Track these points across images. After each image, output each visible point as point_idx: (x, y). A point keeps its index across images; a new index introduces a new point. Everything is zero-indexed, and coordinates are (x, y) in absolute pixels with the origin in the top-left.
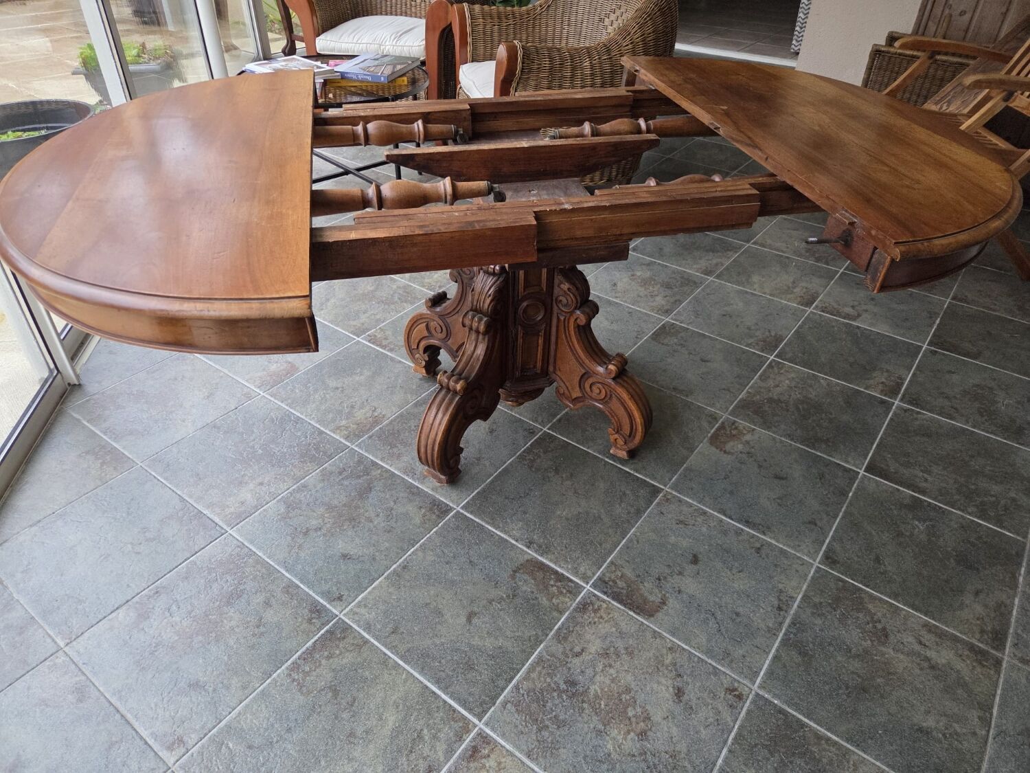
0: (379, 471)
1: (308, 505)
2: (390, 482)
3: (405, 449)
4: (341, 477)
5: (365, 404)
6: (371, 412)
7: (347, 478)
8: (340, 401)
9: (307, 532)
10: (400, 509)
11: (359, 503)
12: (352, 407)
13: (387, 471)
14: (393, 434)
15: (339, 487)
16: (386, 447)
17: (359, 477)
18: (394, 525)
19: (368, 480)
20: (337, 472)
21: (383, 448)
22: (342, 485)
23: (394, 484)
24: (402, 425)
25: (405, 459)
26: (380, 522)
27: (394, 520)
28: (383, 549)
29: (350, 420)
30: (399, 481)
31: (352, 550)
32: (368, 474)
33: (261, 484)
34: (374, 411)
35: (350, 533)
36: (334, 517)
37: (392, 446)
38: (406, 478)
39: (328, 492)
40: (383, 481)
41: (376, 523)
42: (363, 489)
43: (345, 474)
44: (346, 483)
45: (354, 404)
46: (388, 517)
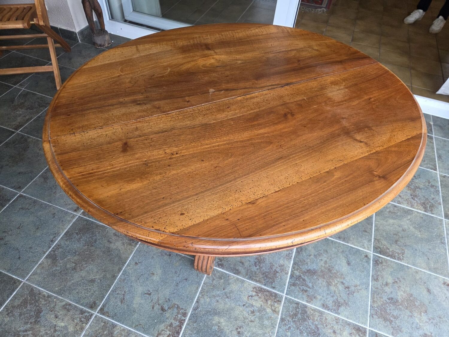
0: (295, 272)
1: (333, 297)
2: (300, 263)
3: (275, 265)
4: (308, 289)
5: (247, 305)
6: (253, 298)
7: (307, 286)
8: (250, 324)
9: (347, 287)
11: (319, 272)
13: (293, 267)
14: (266, 276)
16: (277, 276)
17: (304, 280)
18: (322, 251)
19: (303, 275)
20: (306, 293)
21: (279, 277)
22: (313, 286)
23: (300, 260)
24: (257, 274)
25: (281, 262)
26: (324, 257)
27: (320, 252)
28: (337, 250)
29: (265, 307)
31: (344, 262)
32: (300, 276)
34: (252, 296)
35: (337, 268)
36: (333, 279)
37: (276, 272)
38: (293, 257)
39: (320, 291)
40: (301, 267)
42: (310, 274)
43: (305, 288)
44: (310, 285)
45: (250, 312)
46: (320, 254)
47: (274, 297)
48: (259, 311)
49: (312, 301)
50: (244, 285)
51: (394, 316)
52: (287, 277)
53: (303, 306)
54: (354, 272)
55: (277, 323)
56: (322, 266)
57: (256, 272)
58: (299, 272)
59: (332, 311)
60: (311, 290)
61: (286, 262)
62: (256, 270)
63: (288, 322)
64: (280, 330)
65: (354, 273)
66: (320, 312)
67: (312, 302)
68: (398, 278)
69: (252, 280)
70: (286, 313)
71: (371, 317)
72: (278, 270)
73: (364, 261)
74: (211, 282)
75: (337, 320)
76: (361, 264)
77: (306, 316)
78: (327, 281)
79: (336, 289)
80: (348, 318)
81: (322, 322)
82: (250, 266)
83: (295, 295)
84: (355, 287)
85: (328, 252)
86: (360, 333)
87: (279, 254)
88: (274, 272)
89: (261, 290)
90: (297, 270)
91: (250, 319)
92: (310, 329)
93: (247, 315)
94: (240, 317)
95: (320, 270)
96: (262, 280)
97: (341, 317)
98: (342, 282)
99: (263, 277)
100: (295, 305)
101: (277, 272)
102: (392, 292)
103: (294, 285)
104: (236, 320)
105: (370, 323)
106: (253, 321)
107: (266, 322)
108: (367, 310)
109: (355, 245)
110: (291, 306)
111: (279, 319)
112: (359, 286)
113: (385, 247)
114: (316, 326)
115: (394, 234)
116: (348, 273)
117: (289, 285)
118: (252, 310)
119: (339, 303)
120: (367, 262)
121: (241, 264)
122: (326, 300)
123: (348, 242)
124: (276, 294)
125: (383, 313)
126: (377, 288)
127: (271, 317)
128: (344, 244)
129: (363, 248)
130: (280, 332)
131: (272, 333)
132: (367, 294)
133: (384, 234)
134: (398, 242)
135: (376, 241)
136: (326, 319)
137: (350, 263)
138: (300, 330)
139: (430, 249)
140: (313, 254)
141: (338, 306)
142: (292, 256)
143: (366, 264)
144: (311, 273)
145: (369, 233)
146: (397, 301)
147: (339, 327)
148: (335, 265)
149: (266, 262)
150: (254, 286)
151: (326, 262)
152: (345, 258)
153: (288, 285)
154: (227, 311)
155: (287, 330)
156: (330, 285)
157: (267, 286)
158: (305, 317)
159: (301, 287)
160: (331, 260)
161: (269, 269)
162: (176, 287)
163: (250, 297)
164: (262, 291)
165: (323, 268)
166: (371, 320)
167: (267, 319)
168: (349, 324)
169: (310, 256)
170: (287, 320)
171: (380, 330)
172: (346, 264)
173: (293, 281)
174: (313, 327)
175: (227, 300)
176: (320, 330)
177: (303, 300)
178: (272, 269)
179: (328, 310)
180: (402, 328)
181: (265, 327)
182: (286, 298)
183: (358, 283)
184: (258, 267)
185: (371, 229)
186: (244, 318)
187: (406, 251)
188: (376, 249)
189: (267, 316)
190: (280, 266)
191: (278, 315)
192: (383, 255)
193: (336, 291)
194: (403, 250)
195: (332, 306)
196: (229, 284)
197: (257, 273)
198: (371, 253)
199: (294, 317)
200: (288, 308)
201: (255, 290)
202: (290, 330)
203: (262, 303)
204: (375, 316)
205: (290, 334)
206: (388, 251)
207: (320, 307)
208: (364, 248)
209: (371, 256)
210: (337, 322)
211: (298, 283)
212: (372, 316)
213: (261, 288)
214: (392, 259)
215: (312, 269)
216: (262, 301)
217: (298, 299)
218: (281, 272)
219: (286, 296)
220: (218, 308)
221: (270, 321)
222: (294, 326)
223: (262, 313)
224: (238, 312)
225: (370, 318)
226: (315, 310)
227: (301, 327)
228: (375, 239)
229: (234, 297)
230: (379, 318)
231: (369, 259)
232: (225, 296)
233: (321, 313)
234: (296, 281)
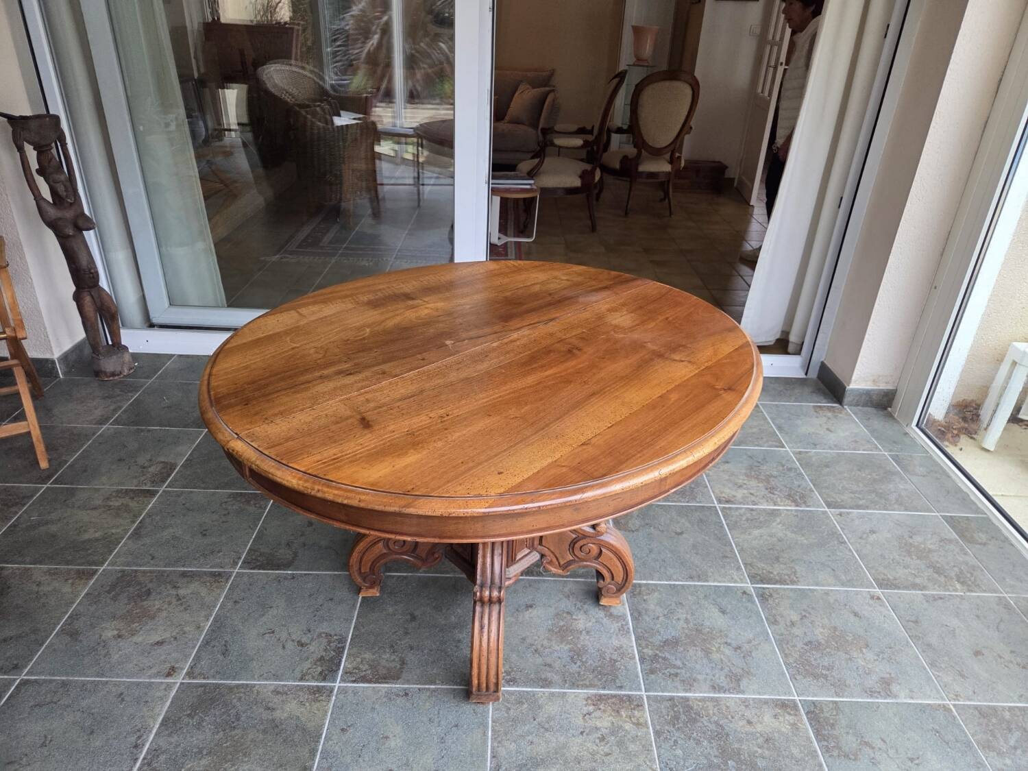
0: (645, 651)
1: (722, 669)
2: (646, 635)
3: (607, 650)
4: (679, 671)
5: (587, 731)
6: (593, 716)
7: (675, 666)
8: (606, 759)
9: (737, 648)
10: (659, 611)
11: (683, 638)
12: (602, 739)
13: (638, 645)
14: (600, 673)
15: (687, 663)
16: (619, 667)
17: (664, 659)
18: (674, 604)
19: (660, 651)
20: (678, 678)
21: (622, 667)
22: (683, 664)
23: (645, 631)
24: (584, 675)
25: (616, 643)
26: (682, 614)
27: (670, 607)
28: (695, 598)
29: (620, 723)
30: (640, 630)
31: (716, 613)
32: (656, 655)
33: (749, 722)
34: (589, 714)
35: (708, 624)
36: (710, 643)
37: (613, 661)
38: (631, 628)
39: (698, 667)
40: (650, 640)
41: (684, 616)
42: (670, 647)
43: (672, 671)
44: (679, 663)
45: (597, 741)
46: (672, 612)
47: (628, 703)
48: (613, 733)
49: (693, 686)
50: (567, 701)
51: (825, 667)
52: (635, 663)
53: (681, 700)
54: (736, 622)
55: (652, 742)
56: (683, 628)
57: (579, 673)
58: (652, 649)
59: (731, 691)
60: (683, 671)
61: (624, 641)
62: (578, 669)
63: (668, 734)
64: (662, 751)
65: (738, 623)
66: (712, 699)
67: (693, 688)
68: (804, 610)
69: (578, 687)
70: (660, 721)
71: (793, 680)
72: (615, 657)
73: (744, 600)
74: (506, 715)
75: (744, 701)
76: (742, 606)
77: (695, 714)
78: (702, 649)
79: (722, 657)
80: (759, 694)
81: (723, 713)
82: (564, 666)
83: (660, 687)
84: (748, 643)
85: (684, 603)
86: (789, 710)
87: (605, 632)
88: (610, 661)
89: (601, 698)
90: (647, 646)
91: (602, 753)
92: (709, 732)
93: (595, 748)
94: (583, 756)
95: (684, 635)
96: (596, 682)
97: (749, 696)
98: (726, 643)
99: (595, 677)
100: (668, 704)
101: (616, 661)
102: (805, 633)
103: (652, 672)
104: (579, 763)
105: (795, 690)
106: (610, 754)
107: (632, 747)
108: (783, 671)
109: (720, 582)
110: (663, 706)
111: (652, 734)
112: (754, 639)
113: (764, 571)
114: (716, 723)
115: (769, 549)
116: (729, 627)
117: (645, 675)
118: (601, 736)
119: (736, 675)
120: (749, 601)
121: (548, 669)
122: (714, 679)
123: (707, 581)
124: (629, 696)
125: (807, 667)
126: (782, 635)
127: (637, 736)
128: (702, 586)
129: (734, 582)
130: (663, 754)
131: (650, 761)
132: (771, 648)
133: (755, 553)
134: (781, 559)
135: (749, 566)
136: (728, 707)
137: (725, 611)
138: (694, 739)
139: (829, 556)
140: (661, 615)
141: (736, 681)
142: (629, 629)
143: (749, 605)
144: (672, 643)
145: (731, 557)
146: (820, 644)
147: (753, 711)
148: (703, 621)
149: (589, 651)
150: (586, 696)
151: (687, 621)
152: (713, 605)
153: (643, 676)
154: (556, 753)
155: (674, 747)
156: (711, 653)
157: (609, 689)
158: (694, 716)
159: (666, 671)
160: (693, 614)
161: (599, 661)
162: (443, 745)
163: (587, 716)
164: (603, 700)
165: (686, 631)
166: (796, 685)
167: (632, 742)
168: (766, 702)
169: (658, 618)
170: (666, 732)
171: (815, 695)
172: (720, 614)
173: (649, 667)
174: (713, 727)
175: (547, 734)
176: (726, 727)
177: (678, 690)
178: (604, 659)
179: (724, 692)
180: (845, 682)
181: (635, 755)
182: (648, 697)
183: (751, 636)
184: (579, 663)
185: (732, 551)
186: (591, 754)
187: (797, 568)
188: (753, 578)
189: (629, 736)
190: (616, 651)
191: (648, 728)
192: (768, 584)
193: (724, 659)
194: (792, 568)
195: (728, 684)
196: (540, 707)
197: (582, 673)
198: (749, 586)
199: (676, 722)
200: (659, 710)
201: (590, 702)
202: (679, 746)
203: (611, 718)
204: (798, 677)
205: (680, 751)
206: (772, 575)
207: (709, 692)
208: (736, 582)
209: (751, 591)
210: (746, 706)
211: (658, 666)
212: (793, 677)
213: (600, 696)
214: (783, 586)
215: (670, 637)
216: (611, 715)
217: (669, 692)
218: (622, 658)
219: (647, 694)
220: (537, 754)
221: (638, 743)
222: (683, 736)
223: (619, 735)
224: (578, 748)
225: (792, 682)
226: (703, 700)
227: (693, 734)
228: (745, 564)
229: (559, 726)
230: (805, 677)
231: (751, 596)
232: (542, 730)
233: (716, 701)
234: (653, 664)
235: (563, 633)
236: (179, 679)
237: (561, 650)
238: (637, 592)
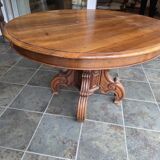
20: (134, 123)
29: (117, 133)
35: (144, 111)
48: (114, 135)
49: (138, 126)
50: (103, 125)
52: (122, 118)
53: (134, 129)
54: (152, 111)
61: (120, 112)
69: (106, 122)
73: (155, 106)
74: (86, 126)
82: (103, 116)
85: (138, 105)
88: (116, 117)
90: (126, 114)
94: (106, 139)
95: (137, 113)
96: (111, 121)
98: (149, 116)
100: (131, 130)
107: (120, 139)
111: (126, 137)
117: (125, 122)
118: (111, 135)
121: (99, 117)
124: (119, 126)
147: (156, 135)
149: (110, 113)
150: (108, 125)
152: (146, 106)
156: (144, 118)
157: (115, 124)
158: (138, 134)
159: (131, 121)
161: (113, 116)
172: (148, 109)
175: (96, 133)
176: (147, 138)
179: (147, 129)
185: (152, 94)
189: (119, 136)
190: (117, 114)
191: (124, 135)
195: (149, 127)
196: (95, 126)
198: (156, 103)
199: (132, 135)
203: (114, 131)
213: (112, 125)
215: (133, 113)
218: (119, 116)
220: (93, 137)
226: (141, 130)
234: (128, 119)
235: (104, 108)
236: (7, 107)
237: (102, 112)
238: (124, 101)
